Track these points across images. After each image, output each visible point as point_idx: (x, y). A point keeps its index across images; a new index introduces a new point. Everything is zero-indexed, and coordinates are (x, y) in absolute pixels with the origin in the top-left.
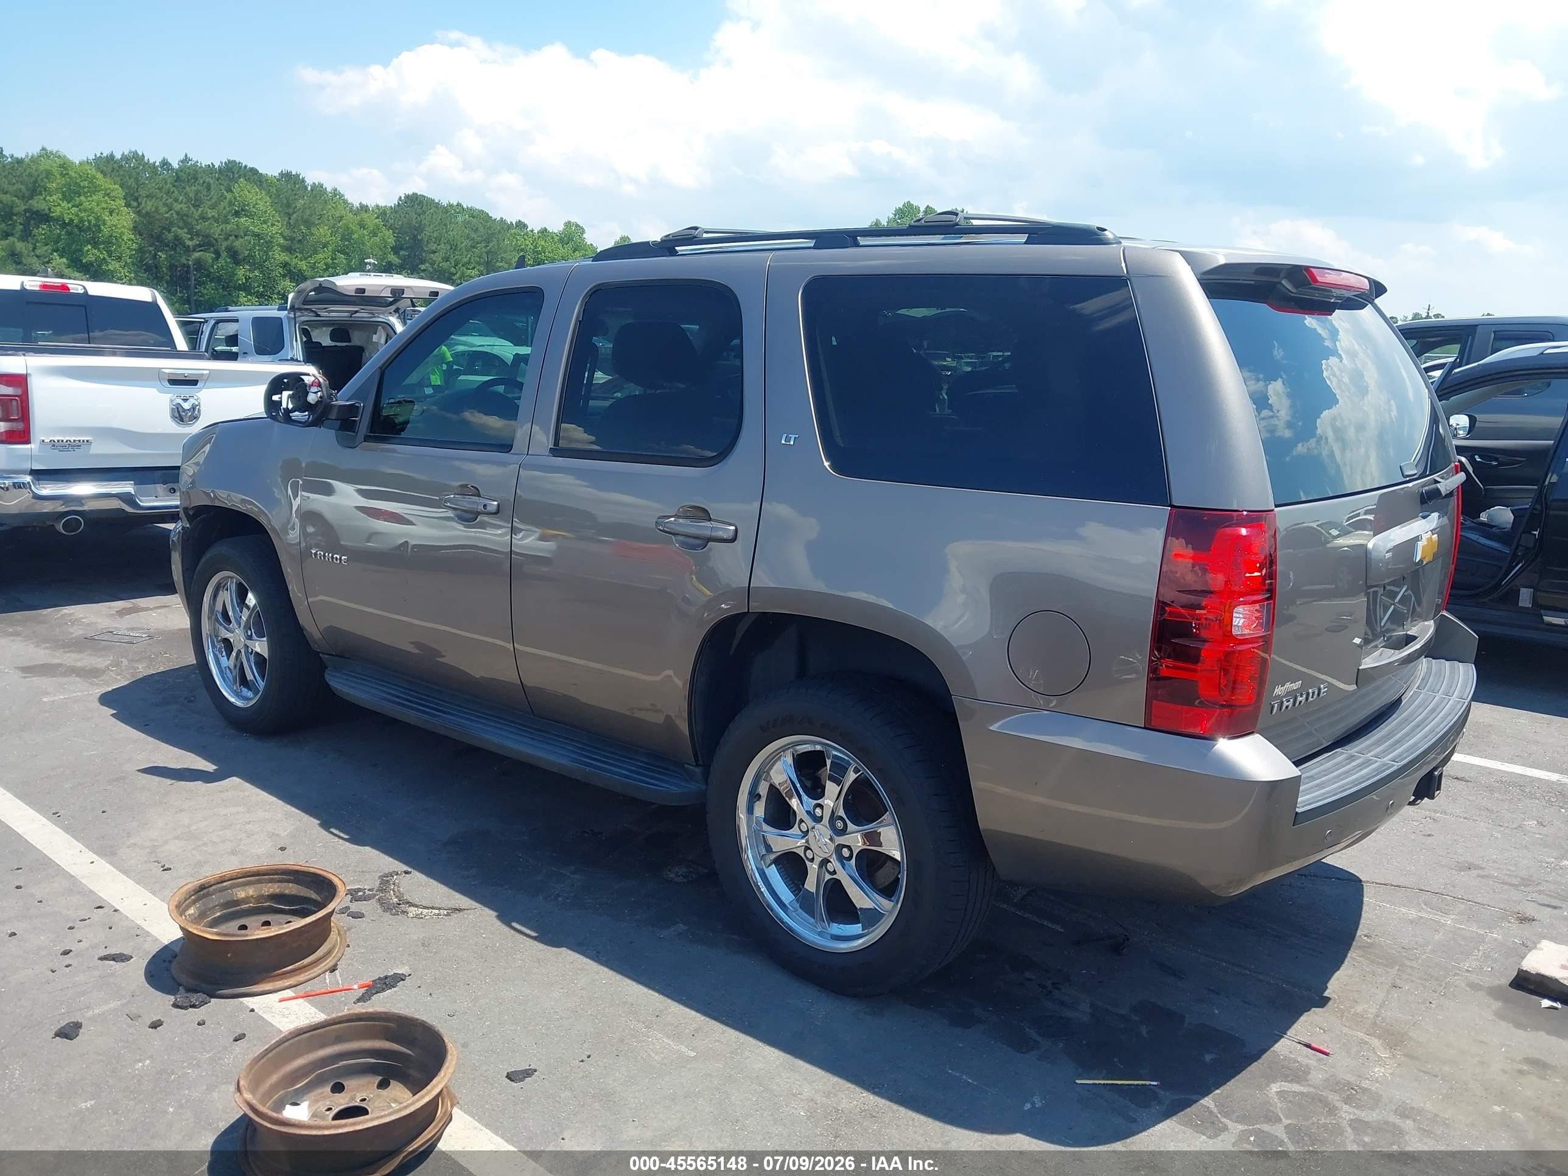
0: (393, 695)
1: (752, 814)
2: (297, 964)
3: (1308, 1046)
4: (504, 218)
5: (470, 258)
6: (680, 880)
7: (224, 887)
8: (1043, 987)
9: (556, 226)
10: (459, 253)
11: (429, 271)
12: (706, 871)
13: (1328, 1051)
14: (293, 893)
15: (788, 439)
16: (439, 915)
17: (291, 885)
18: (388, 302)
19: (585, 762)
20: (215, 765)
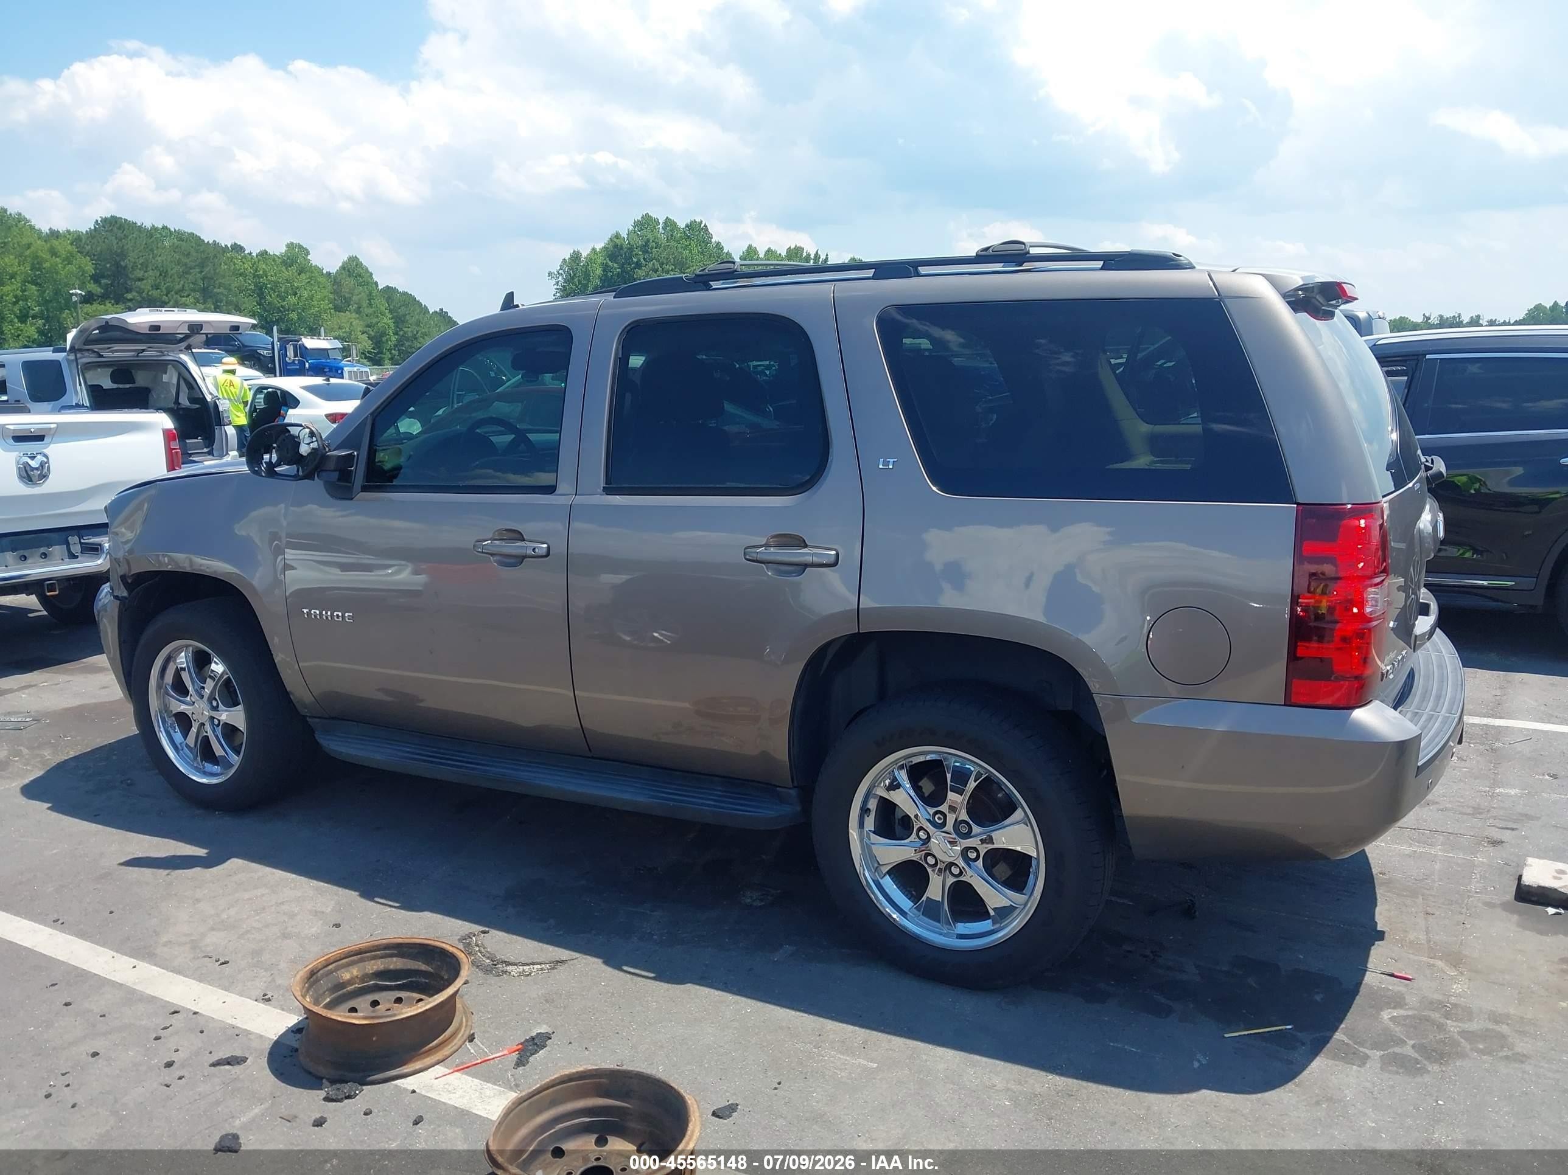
0: (408, 752)
1: (863, 828)
2: (440, 1038)
3: (1392, 975)
4: (217, 242)
5: (183, 286)
6: (758, 903)
7: (328, 970)
8: (1145, 956)
9: (277, 248)
10: (171, 280)
11: (136, 300)
12: (779, 891)
13: (1411, 977)
14: (398, 967)
15: (886, 463)
16: (542, 969)
17: (395, 959)
18: (178, 338)
19: (663, 797)
20: (203, 848)
